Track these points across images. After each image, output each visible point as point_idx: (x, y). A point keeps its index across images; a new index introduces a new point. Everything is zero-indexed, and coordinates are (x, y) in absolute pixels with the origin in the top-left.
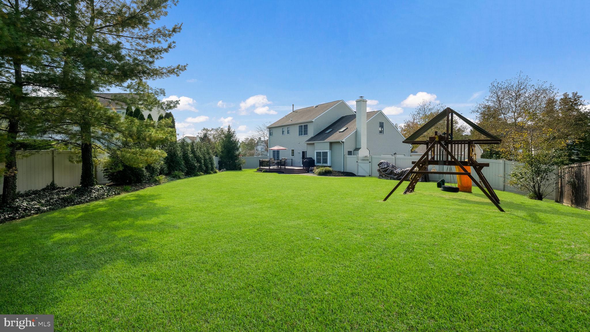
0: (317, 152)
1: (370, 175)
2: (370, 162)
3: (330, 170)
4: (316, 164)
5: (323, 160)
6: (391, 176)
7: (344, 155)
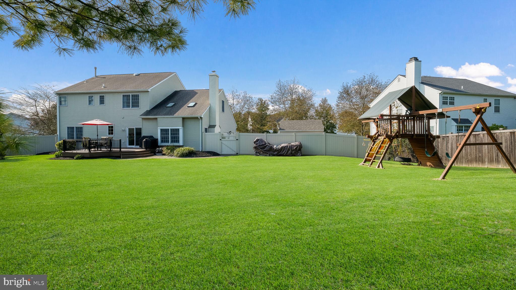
0: (162, 130)
1: (238, 153)
2: (237, 140)
3: (192, 151)
4: (160, 143)
5: (172, 138)
6: (270, 152)
7: (202, 133)
